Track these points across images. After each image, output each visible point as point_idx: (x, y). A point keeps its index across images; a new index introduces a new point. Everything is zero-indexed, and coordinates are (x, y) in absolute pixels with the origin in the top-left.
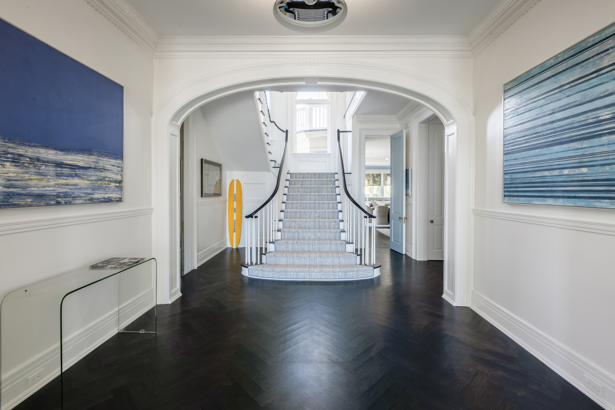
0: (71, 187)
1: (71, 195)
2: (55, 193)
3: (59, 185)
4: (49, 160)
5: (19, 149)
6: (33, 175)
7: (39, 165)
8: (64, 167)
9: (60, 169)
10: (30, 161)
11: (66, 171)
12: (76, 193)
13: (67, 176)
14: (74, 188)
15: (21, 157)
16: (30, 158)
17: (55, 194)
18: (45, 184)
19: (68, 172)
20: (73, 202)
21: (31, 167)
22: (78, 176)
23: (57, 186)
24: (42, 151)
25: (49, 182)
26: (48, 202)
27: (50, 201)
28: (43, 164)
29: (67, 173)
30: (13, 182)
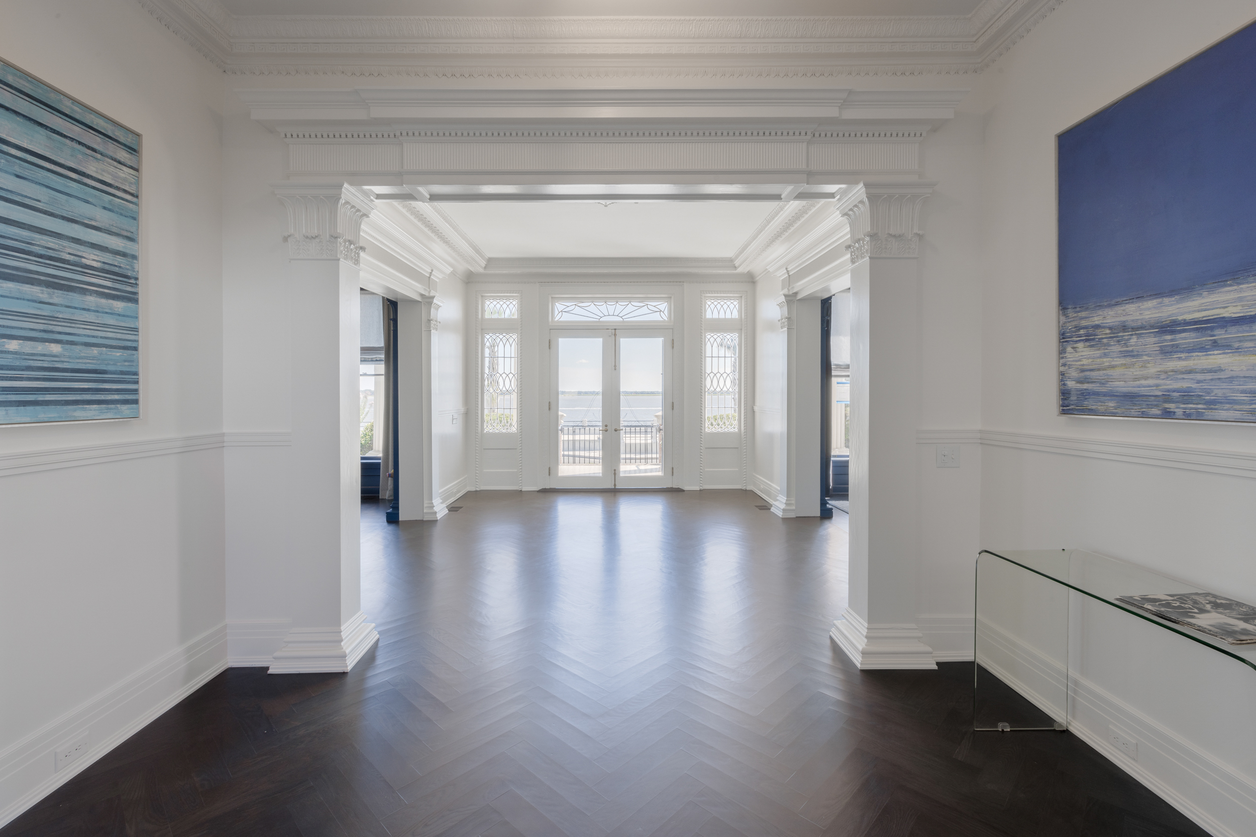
0: (1199, 377)
1: (1201, 396)
2: (1160, 390)
3: (1169, 373)
4: (1144, 323)
5: (1094, 317)
6: (1116, 357)
7: (1126, 337)
8: (1181, 329)
9: (1169, 337)
10: (1110, 333)
11: (1185, 338)
12: (1216, 391)
13: (1189, 350)
14: (1211, 377)
15: (1097, 331)
16: (1110, 328)
17: (1160, 393)
18: (1137, 373)
19: (1190, 339)
20: (1206, 413)
21: (1113, 343)
22: (1224, 346)
23: (1163, 376)
24: (1131, 308)
25: (1147, 367)
26: (1144, 410)
27: (1149, 408)
28: (1134, 333)
29: (1189, 343)
30: (1088, 373)
